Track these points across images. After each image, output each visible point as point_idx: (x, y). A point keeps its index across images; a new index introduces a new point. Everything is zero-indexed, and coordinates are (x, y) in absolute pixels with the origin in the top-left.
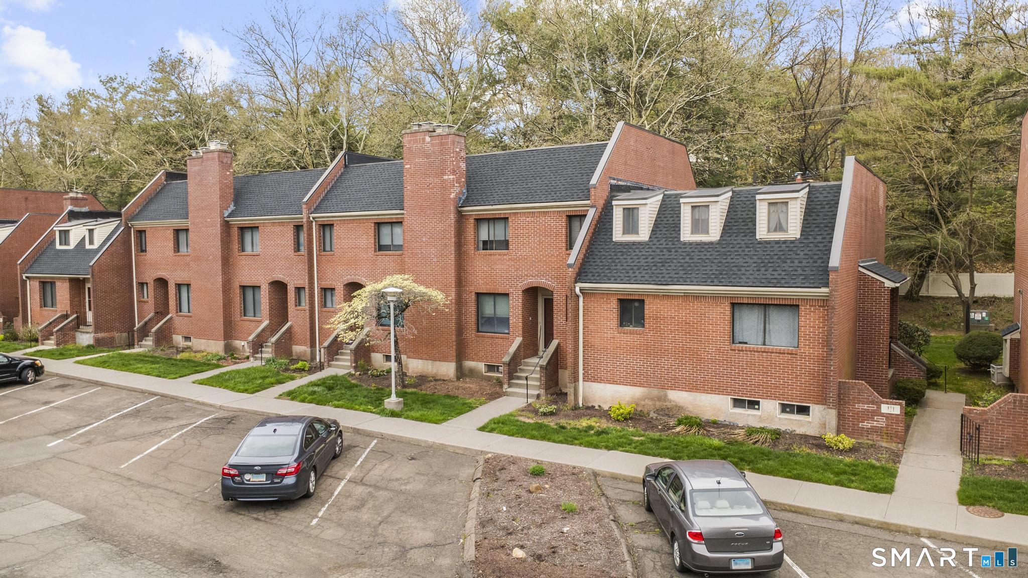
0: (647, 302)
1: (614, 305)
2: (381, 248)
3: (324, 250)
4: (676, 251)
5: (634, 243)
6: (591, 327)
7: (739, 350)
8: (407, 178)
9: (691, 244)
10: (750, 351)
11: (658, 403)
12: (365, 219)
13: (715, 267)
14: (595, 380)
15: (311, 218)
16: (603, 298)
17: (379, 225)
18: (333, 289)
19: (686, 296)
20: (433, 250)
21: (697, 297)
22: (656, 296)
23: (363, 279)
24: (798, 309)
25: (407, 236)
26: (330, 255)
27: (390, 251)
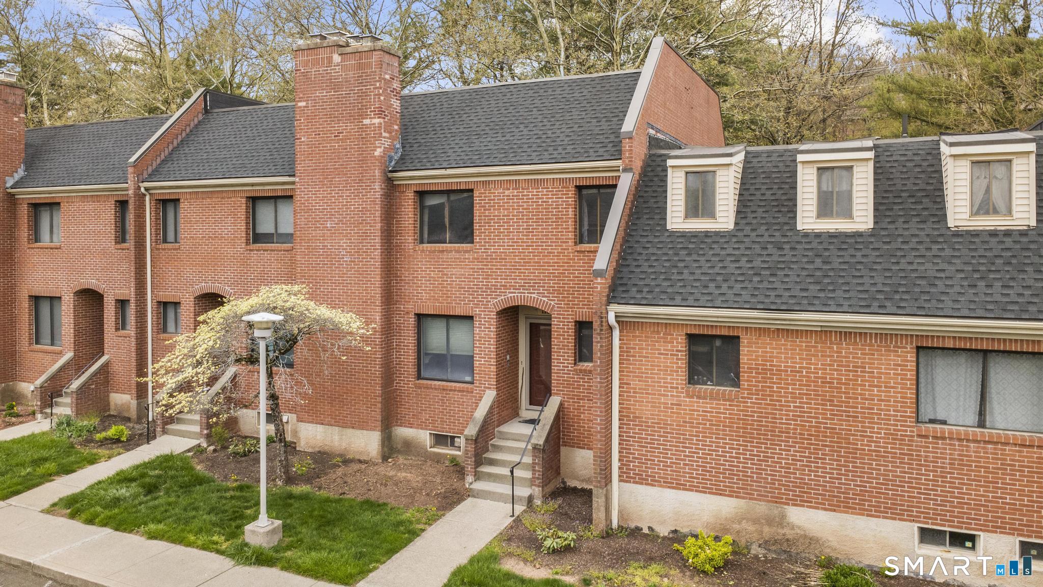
0: (744, 341)
1: (679, 343)
2: (258, 238)
3: (165, 241)
4: (793, 249)
5: (707, 234)
6: (635, 383)
7: (935, 437)
8: (301, 122)
9: (818, 235)
10: (960, 440)
11: (766, 529)
12: (230, 191)
13: (879, 280)
14: (642, 480)
15: (143, 190)
16: (658, 333)
17: (254, 201)
18: (177, 304)
19: (825, 333)
20: (344, 243)
21: (846, 334)
22: (762, 331)
23: (226, 288)
25: (300, 219)
26: (174, 249)
27: (273, 243)
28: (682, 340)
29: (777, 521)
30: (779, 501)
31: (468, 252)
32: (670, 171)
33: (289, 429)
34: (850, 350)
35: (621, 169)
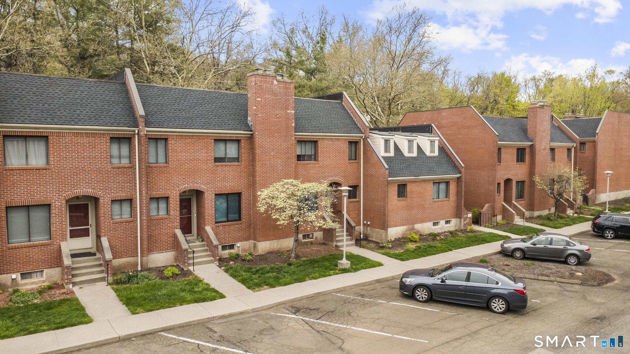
0: (408, 185)
7: (435, 202)
8: (258, 107)
9: (409, 158)
10: (438, 202)
18: (167, 198)
19: (421, 181)
20: (279, 162)
21: (424, 181)
22: (411, 182)
23: (202, 186)
24: (447, 183)
25: (258, 151)
26: (164, 167)
27: (225, 162)
28: (397, 186)
29: (413, 229)
30: (413, 224)
31: (316, 164)
32: (381, 139)
33: (240, 249)
34: (424, 185)
35: (364, 137)
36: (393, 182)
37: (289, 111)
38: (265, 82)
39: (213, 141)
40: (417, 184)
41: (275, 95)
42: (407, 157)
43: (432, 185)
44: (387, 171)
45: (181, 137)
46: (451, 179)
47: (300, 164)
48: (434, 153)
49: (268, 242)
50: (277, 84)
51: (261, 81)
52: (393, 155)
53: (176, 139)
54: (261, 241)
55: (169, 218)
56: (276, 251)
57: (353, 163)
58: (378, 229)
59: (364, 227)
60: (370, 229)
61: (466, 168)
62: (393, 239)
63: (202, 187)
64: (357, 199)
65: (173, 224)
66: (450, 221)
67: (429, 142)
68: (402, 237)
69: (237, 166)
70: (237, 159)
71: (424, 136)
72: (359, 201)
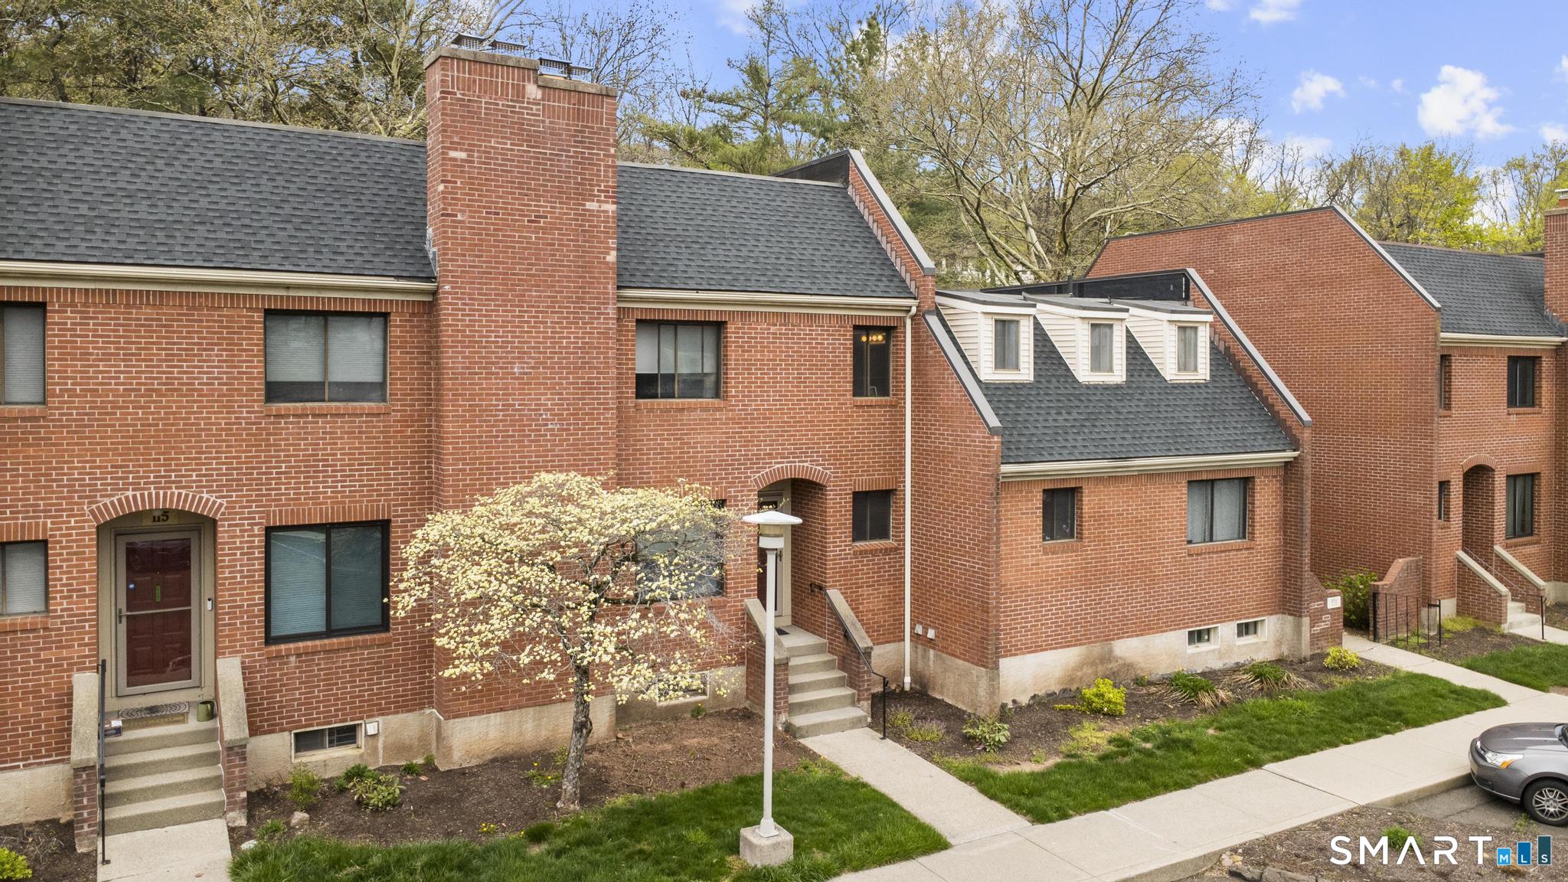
0: (1085, 492)
1: (1037, 501)
2: (275, 391)
7: (1197, 554)
8: (454, 185)
12: (232, 297)
18: (37, 543)
20: (547, 400)
21: (1151, 476)
22: (1099, 480)
23: (205, 496)
24: (1245, 483)
25: (452, 359)
26: (24, 419)
27: (324, 401)
28: (1040, 496)
29: (1107, 657)
30: (1108, 639)
31: (719, 409)
32: (981, 317)
33: (380, 745)
34: (1152, 490)
35: (914, 310)
36: (1023, 482)
37: (589, 205)
38: (488, 88)
39: (258, 317)
40: (1123, 487)
41: (533, 139)
42: (1088, 387)
43: (1185, 490)
44: (996, 439)
45: (108, 296)
46: (1261, 469)
47: (651, 410)
48: (1196, 369)
49: (496, 719)
50: (539, 96)
51: (469, 85)
52: (1032, 379)
53: (85, 305)
54: (465, 716)
55: (46, 629)
56: (530, 751)
57: (871, 406)
58: (960, 662)
59: (914, 648)
60: (936, 656)
61: (1317, 426)
62: (1024, 700)
63: (208, 501)
64: (890, 543)
65: (65, 653)
66: (1256, 623)
67: (1174, 328)
68: (1064, 690)
69: (368, 415)
70: (378, 389)
71: (1156, 310)
72: (899, 550)
